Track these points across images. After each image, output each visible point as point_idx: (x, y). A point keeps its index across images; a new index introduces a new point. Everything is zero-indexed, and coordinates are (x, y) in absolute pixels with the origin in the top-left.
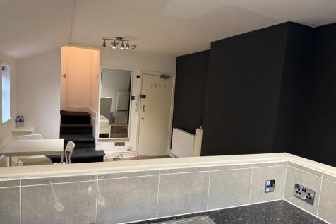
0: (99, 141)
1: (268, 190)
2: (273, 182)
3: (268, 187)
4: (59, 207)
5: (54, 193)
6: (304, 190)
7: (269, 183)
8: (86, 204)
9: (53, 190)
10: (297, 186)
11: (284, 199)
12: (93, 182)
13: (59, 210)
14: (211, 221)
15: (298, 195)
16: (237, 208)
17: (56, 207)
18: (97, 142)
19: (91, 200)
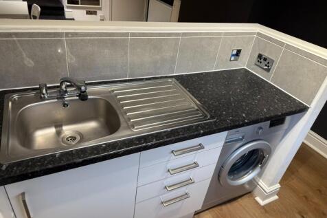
0: (68, 7)
1: (233, 58)
2: (239, 52)
3: (233, 55)
4: (29, 63)
5: (21, 49)
6: (265, 59)
7: (235, 52)
8: (57, 61)
9: (18, 45)
10: (260, 56)
11: (245, 67)
12: (60, 40)
13: (30, 65)
14: (177, 82)
15: (259, 64)
16: (202, 73)
17: (26, 62)
18: (66, 9)
19: (61, 58)
